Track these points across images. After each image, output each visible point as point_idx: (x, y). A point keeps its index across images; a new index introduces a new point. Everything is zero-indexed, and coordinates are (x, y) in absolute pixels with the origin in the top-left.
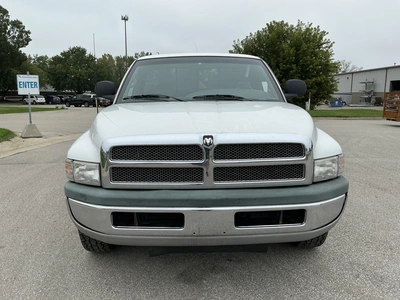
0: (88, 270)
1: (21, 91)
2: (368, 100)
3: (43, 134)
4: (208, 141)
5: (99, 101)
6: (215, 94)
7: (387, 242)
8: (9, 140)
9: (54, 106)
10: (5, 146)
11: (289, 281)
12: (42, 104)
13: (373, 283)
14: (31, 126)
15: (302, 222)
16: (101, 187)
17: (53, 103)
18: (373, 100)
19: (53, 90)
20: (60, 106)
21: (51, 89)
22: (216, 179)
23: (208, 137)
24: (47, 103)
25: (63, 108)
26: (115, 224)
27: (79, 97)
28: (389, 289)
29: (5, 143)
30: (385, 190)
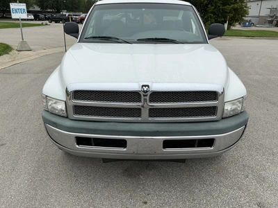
0: (63, 165)
1: (14, 16)
2: (271, 22)
3: (32, 47)
4: (145, 89)
5: (72, 19)
6: (154, 37)
7: (271, 149)
8: (8, 53)
9: (40, 22)
10: (5, 58)
11: (199, 178)
12: (32, 20)
13: (257, 182)
14: (23, 42)
15: (211, 146)
16: (67, 117)
17: (40, 20)
18: (275, 22)
19: (39, 9)
20: (44, 22)
21: (37, 9)
22: (150, 116)
23: (145, 86)
24: (35, 19)
25: (46, 24)
26: (78, 144)
27: (58, 15)
28: (268, 187)
29: (5, 56)
30: (275, 104)
